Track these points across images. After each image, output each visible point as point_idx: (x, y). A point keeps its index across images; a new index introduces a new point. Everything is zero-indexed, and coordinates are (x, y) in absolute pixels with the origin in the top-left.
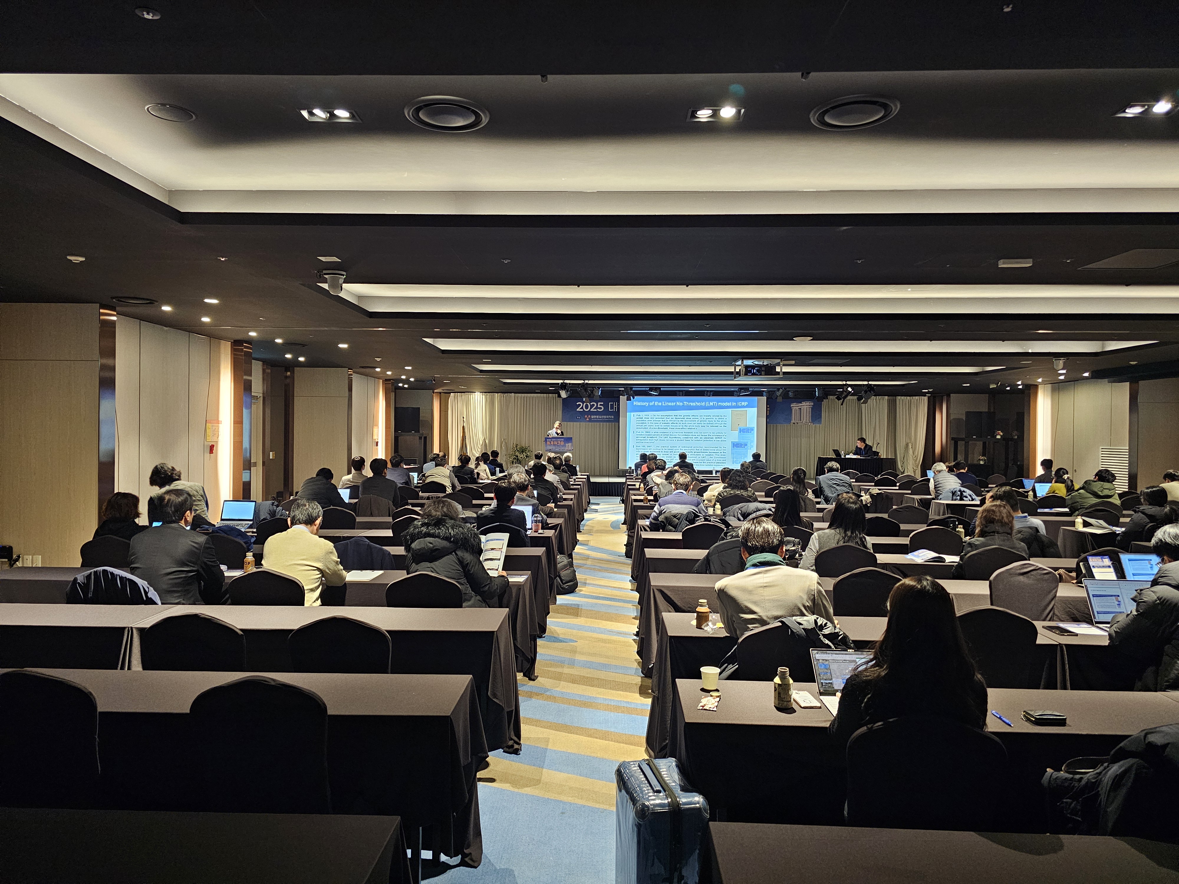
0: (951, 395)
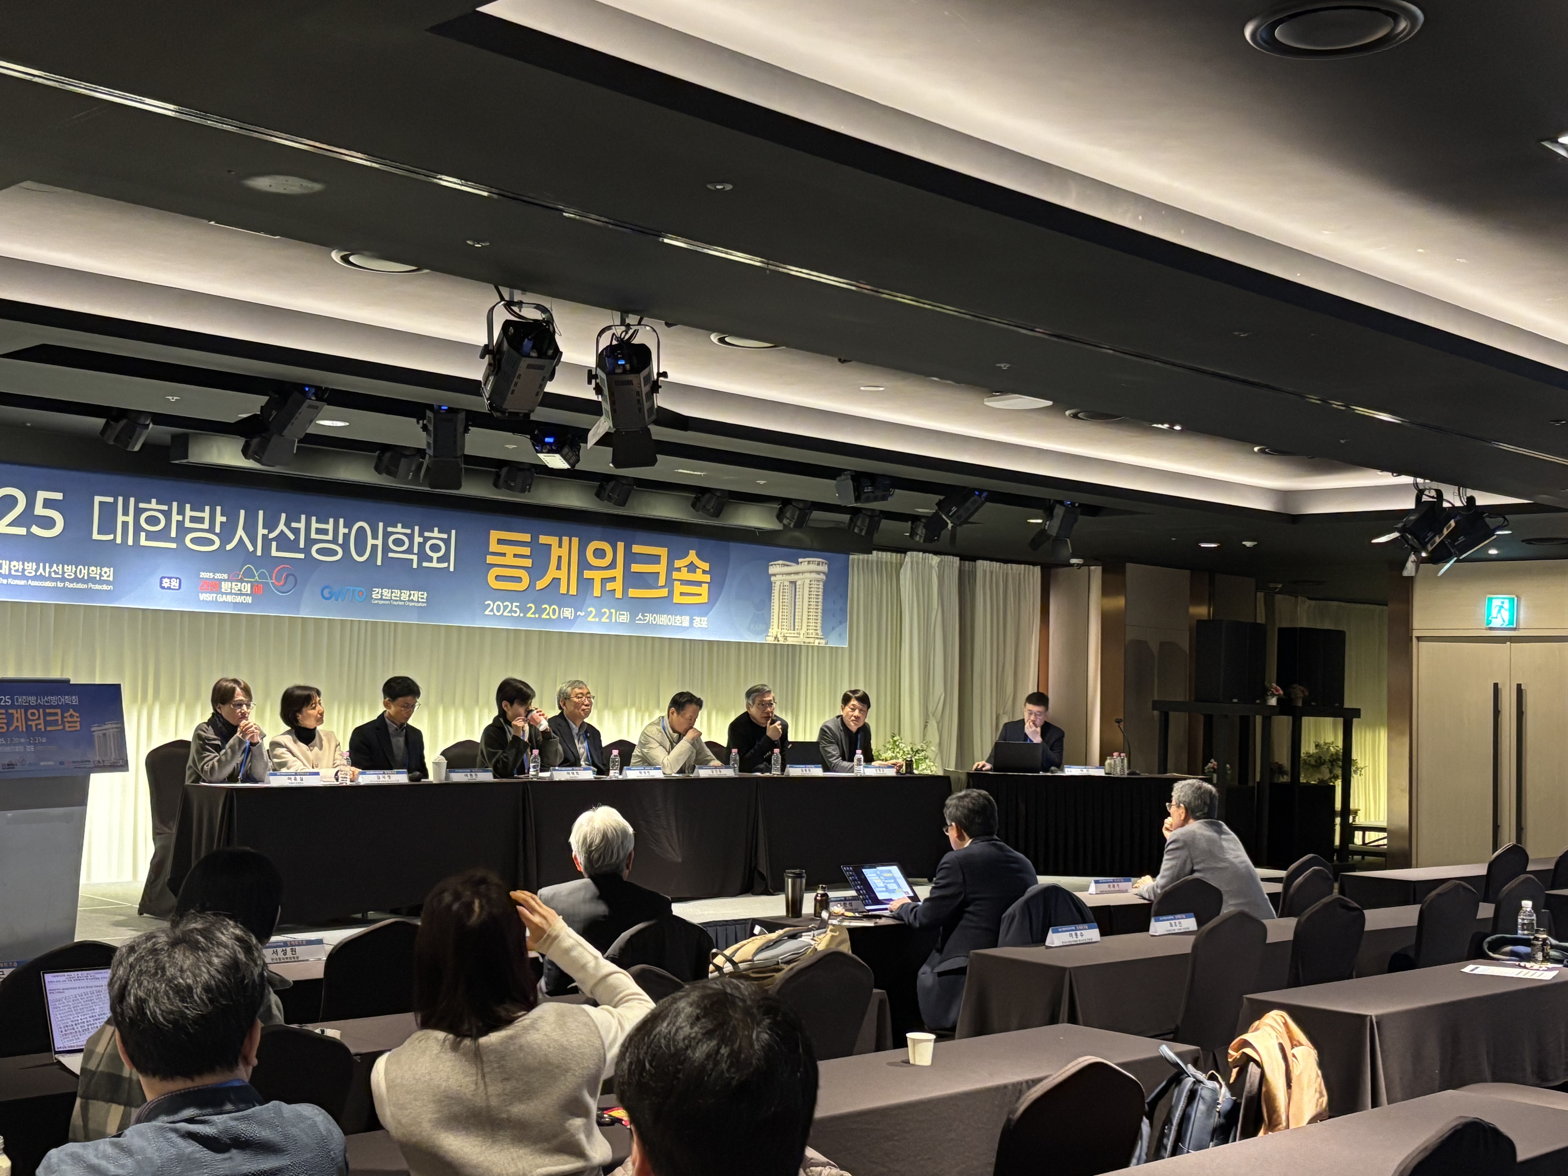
0: (1129, 566)
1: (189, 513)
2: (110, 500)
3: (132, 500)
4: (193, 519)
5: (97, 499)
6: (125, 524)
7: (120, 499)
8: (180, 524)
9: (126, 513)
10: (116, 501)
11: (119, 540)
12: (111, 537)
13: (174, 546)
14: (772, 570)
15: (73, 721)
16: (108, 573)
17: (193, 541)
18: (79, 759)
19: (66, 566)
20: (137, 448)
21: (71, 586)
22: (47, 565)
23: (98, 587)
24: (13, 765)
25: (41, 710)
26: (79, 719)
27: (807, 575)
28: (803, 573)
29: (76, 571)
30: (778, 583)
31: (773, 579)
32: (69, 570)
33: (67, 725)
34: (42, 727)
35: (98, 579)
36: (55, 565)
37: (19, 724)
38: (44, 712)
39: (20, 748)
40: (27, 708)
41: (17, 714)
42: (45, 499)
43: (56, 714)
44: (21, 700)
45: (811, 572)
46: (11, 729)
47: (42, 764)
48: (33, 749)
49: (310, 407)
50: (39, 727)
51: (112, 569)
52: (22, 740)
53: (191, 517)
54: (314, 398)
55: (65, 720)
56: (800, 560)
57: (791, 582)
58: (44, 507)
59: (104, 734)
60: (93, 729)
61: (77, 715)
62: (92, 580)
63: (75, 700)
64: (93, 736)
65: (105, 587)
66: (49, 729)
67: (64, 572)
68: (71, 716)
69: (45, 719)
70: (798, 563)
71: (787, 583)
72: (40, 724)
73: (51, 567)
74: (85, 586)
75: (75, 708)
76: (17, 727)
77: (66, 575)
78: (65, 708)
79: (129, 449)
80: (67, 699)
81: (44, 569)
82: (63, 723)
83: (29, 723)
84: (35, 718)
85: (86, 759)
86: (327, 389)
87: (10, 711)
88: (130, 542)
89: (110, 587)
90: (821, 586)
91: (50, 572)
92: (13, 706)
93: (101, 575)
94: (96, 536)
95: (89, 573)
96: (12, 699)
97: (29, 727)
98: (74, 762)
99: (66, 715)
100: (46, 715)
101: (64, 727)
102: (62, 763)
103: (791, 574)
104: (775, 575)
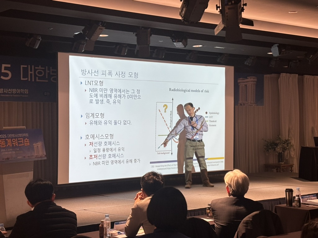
1: (51, 70)
2: (26, 66)
3: (33, 66)
4: (53, 72)
5: (22, 66)
6: (31, 74)
7: (29, 66)
8: (49, 73)
9: (31, 71)
10: (28, 66)
11: (29, 80)
12: (27, 79)
13: (47, 81)
14: (239, 81)
15: (27, 142)
16: (26, 91)
17: (53, 79)
18: (30, 155)
19: (13, 90)
20: (37, 48)
21: (15, 96)
22: (7, 89)
23: (23, 96)
24: (8, 158)
25: (16, 139)
26: (29, 142)
27: (250, 82)
28: (249, 82)
29: (16, 91)
30: (241, 86)
31: (239, 84)
32: (14, 91)
33: (25, 144)
34: (17, 145)
35: (23, 93)
36: (9, 89)
37: (10, 144)
38: (17, 139)
39: (11, 152)
40: (12, 138)
41: (9, 141)
42: (5, 67)
43: (21, 140)
44: (10, 135)
45: (251, 81)
46: (7, 146)
47: (18, 157)
48: (15, 153)
49: (100, 29)
50: (16, 145)
51: (28, 90)
52: (11, 150)
53: (52, 71)
54: (101, 26)
55: (25, 142)
56: (248, 77)
57: (245, 85)
58: (5, 70)
59: (37, 146)
60: (34, 145)
61: (28, 140)
62: (21, 93)
63: (27, 135)
64: (34, 147)
65: (26, 96)
66: (19, 145)
67: (12, 92)
68: (26, 140)
69: (18, 141)
70: (247, 78)
71: (244, 85)
72: (16, 144)
73: (8, 90)
74: (19, 95)
75: (28, 138)
76: (9, 145)
77: (13, 92)
78: (24, 138)
79: (34, 48)
80: (24, 135)
81: (6, 91)
82: (24, 143)
83: (13, 144)
84: (15, 142)
85: (32, 155)
86: (105, 22)
87: (6, 140)
88: (33, 81)
89: (27, 96)
90: (255, 86)
91: (8, 92)
92: (7, 138)
93: (24, 92)
94: (22, 79)
95: (20, 91)
96: (7, 135)
97: (13, 145)
98: (28, 156)
99: (24, 140)
100: (18, 140)
101: (24, 145)
102: (24, 157)
103: (245, 82)
104: (240, 83)
